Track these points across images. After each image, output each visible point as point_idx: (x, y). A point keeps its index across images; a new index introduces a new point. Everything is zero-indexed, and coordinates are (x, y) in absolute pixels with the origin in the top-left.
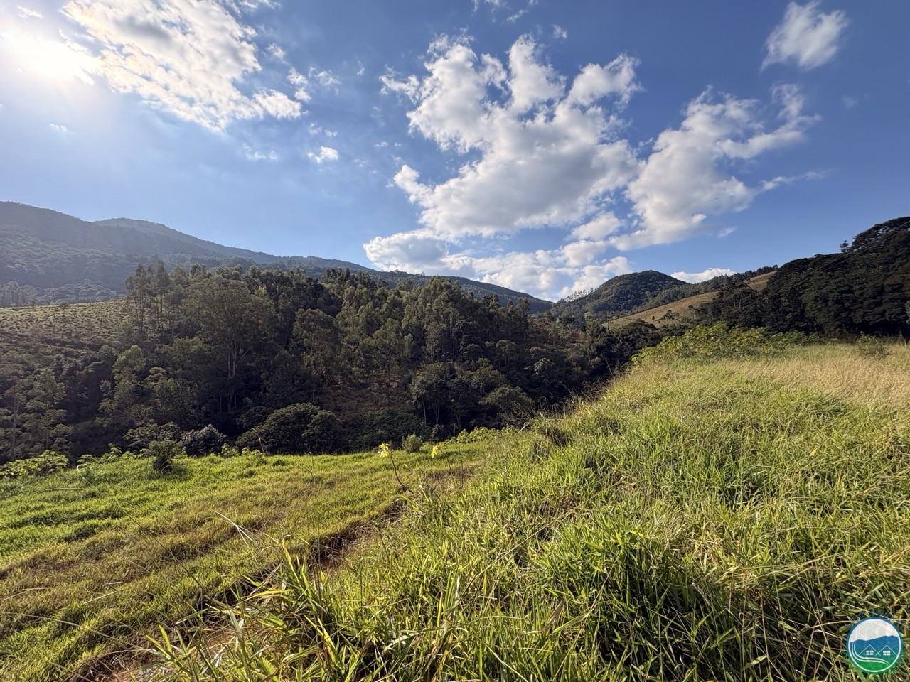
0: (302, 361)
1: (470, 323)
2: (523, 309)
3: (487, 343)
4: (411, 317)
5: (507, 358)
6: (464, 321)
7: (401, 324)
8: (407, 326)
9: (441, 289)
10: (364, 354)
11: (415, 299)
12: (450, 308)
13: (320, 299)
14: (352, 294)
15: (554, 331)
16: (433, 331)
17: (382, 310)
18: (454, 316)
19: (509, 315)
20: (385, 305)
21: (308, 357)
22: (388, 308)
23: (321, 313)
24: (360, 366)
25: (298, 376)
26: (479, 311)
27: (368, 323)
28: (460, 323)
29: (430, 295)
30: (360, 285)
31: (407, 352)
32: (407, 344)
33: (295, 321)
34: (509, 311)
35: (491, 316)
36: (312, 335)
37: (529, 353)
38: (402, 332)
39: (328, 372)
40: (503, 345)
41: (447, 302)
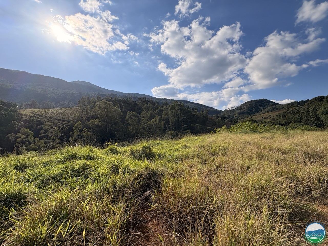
0: (128, 128)
1: (186, 118)
2: (206, 113)
3: (191, 125)
4: (165, 115)
5: (198, 131)
6: (183, 117)
7: (162, 117)
8: (164, 118)
9: (177, 105)
10: (148, 127)
11: (168, 109)
12: (179, 112)
13: (136, 108)
14: (146, 106)
15: (218, 122)
16: (172, 120)
17: (156, 112)
18: (181, 115)
19: (201, 115)
20: (157, 111)
21: (130, 128)
22: (158, 111)
23: (135, 113)
24: (147, 131)
25: (126, 133)
26: (189, 114)
27: (151, 117)
29: (172, 108)
30: (149, 104)
31: (162, 127)
32: (163, 124)
33: (127, 115)
34: (201, 114)
35: (194, 115)
36: (132, 120)
37: (207, 129)
38: (160, 120)
39: (136, 132)
40: (197, 126)
41: (178, 110)
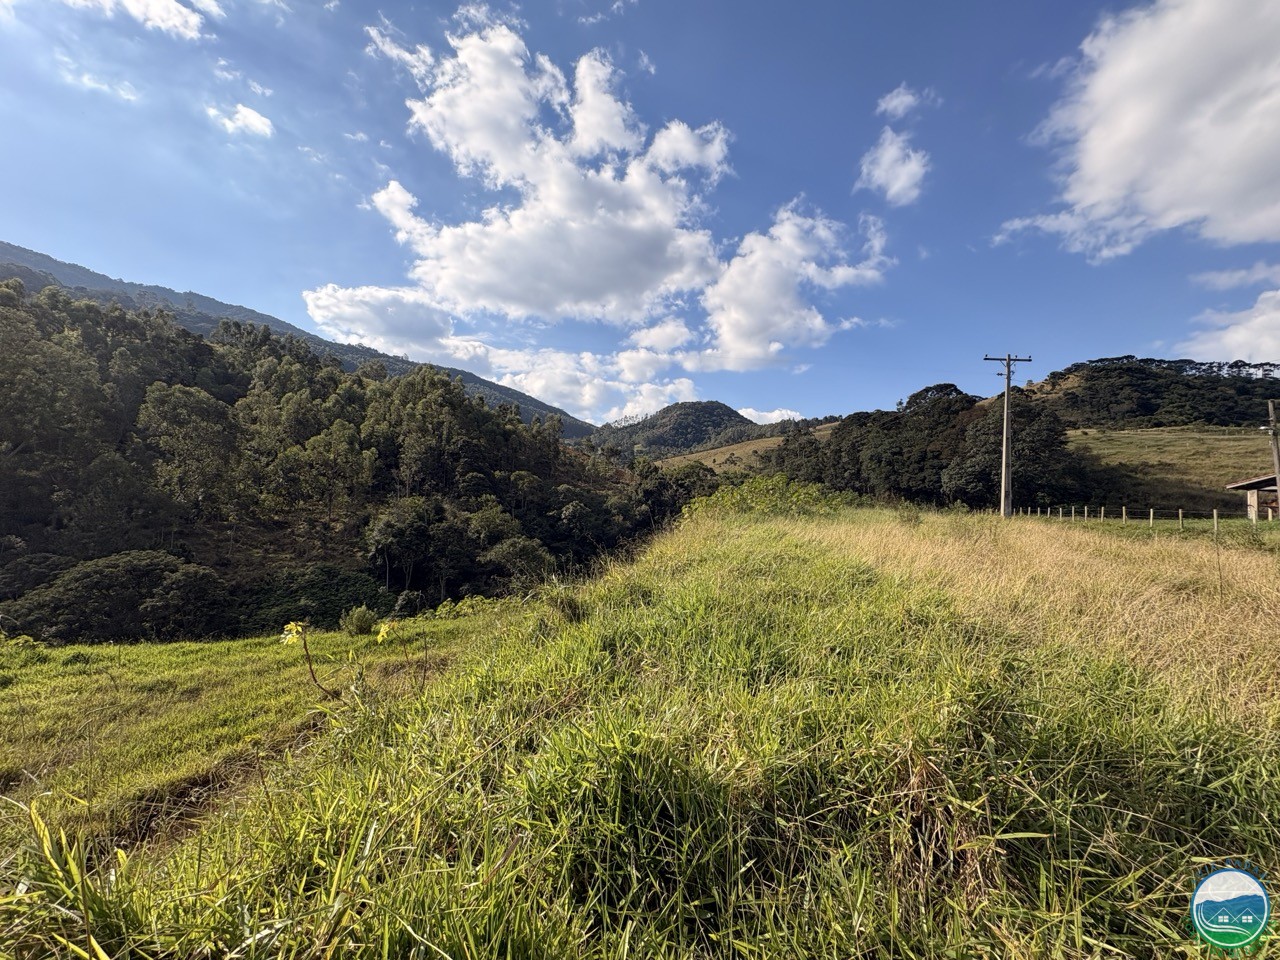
0: (152, 474)
1: (475, 441)
2: (554, 430)
3: (497, 473)
4: (377, 422)
5: (525, 498)
6: (465, 438)
7: (359, 432)
8: (371, 435)
9: (433, 384)
10: (285, 474)
11: (389, 395)
12: (445, 415)
13: (203, 370)
14: (272, 371)
15: (594, 465)
16: (413, 448)
17: (327, 405)
18: (450, 428)
19: (534, 436)
20: (333, 398)
21: (165, 471)
22: (337, 401)
23: (204, 394)
24: (276, 492)
25: (141, 501)
26: (489, 426)
27: (299, 422)
28: (459, 440)
29: (414, 392)
30: (288, 357)
31: (366, 477)
32: (366, 463)
33: (145, 402)
34: (534, 431)
35: (507, 435)
36: (180, 432)
37: (557, 493)
38: (357, 444)
39: (209, 497)
40: (521, 478)
41: (441, 405)
